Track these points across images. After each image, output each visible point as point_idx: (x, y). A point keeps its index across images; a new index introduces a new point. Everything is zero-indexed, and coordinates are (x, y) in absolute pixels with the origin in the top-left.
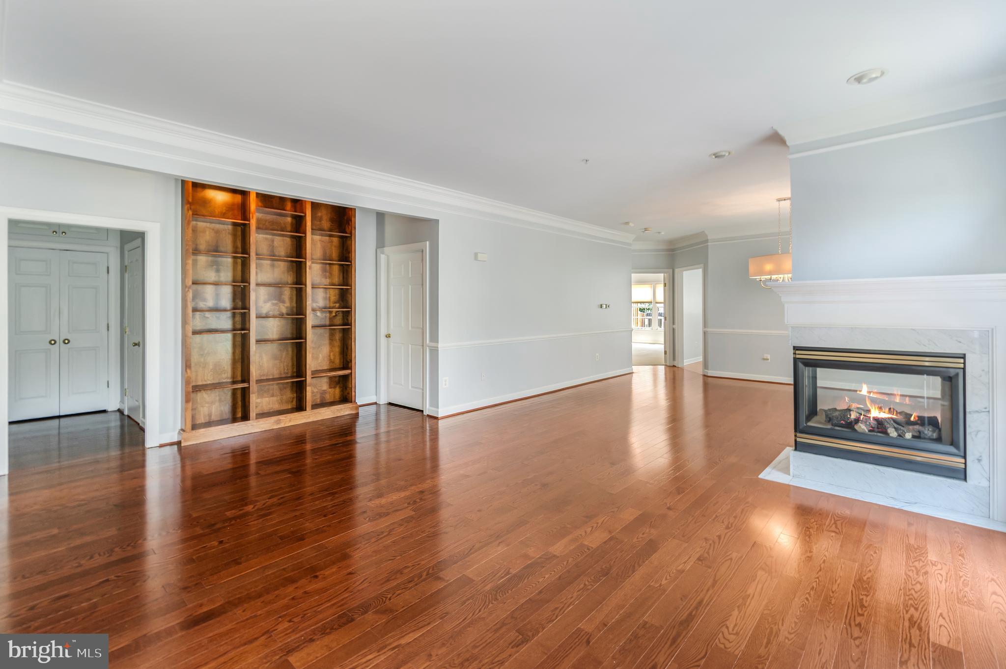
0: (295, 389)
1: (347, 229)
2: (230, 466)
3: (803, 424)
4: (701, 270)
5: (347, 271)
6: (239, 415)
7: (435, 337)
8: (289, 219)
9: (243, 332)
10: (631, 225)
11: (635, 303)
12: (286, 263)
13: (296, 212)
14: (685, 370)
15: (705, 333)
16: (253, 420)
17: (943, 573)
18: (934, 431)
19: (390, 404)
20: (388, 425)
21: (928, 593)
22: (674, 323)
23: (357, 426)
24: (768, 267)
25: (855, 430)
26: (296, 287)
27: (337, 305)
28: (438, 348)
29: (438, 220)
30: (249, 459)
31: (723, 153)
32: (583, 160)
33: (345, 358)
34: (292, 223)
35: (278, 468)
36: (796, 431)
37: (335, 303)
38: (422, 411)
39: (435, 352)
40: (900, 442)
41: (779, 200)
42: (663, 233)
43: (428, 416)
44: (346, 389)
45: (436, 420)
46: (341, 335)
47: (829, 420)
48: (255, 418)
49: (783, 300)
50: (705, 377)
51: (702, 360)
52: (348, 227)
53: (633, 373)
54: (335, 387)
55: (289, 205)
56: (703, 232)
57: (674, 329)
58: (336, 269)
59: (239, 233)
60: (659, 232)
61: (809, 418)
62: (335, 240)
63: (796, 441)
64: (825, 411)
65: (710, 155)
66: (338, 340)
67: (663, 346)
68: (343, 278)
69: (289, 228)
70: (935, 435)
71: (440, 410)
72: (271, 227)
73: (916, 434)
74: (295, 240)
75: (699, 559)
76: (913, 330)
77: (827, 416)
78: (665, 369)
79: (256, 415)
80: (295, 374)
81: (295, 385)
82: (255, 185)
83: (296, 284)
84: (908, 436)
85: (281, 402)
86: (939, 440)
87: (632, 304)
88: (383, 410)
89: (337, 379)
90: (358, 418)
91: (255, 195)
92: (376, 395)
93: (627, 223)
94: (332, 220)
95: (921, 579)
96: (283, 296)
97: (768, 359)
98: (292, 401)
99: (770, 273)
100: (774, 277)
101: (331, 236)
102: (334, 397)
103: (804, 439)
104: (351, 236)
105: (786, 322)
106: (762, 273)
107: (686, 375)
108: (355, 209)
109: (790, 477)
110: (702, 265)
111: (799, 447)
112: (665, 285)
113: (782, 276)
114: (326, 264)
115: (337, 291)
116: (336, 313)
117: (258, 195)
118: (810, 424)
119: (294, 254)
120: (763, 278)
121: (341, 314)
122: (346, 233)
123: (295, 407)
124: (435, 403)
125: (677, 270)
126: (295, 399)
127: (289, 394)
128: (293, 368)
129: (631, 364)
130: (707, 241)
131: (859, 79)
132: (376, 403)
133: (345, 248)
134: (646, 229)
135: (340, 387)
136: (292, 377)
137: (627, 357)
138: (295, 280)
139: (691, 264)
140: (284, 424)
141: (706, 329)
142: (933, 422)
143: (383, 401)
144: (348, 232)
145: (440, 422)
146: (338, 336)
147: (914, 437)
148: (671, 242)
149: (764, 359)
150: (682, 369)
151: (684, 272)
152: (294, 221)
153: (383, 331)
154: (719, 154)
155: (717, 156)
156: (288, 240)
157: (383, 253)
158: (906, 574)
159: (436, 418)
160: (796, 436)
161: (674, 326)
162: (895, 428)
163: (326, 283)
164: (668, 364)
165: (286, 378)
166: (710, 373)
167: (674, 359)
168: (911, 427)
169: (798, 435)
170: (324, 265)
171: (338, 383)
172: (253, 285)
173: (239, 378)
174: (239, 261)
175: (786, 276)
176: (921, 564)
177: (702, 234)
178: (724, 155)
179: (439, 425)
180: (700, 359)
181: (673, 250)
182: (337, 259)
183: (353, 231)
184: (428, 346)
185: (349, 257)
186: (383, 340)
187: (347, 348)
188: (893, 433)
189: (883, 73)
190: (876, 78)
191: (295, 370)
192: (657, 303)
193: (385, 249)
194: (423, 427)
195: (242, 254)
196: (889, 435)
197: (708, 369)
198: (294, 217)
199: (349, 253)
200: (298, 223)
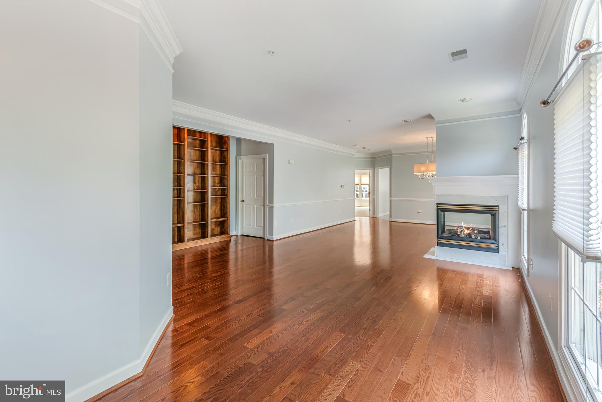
0: (200, 227)
1: (224, 146)
2: (192, 261)
3: (440, 235)
4: (388, 169)
5: (224, 168)
6: (176, 240)
7: (271, 201)
8: (198, 141)
9: (178, 198)
10: (358, 146)
11: (356, 184)
12: (197, 164)
13: (201, 137)
14: (380, 219)
15: (391, 200)
16: (186, 242)
17: (489, 280)
18: (488, 236)
19: (243, 235)
20: (242, 246)
21: (483, 285)
22: (374, 196)
23: (230, 246)
24: (423, 169)
25: (460, 236)
26: (201, 176)
27: (219, 185)
28: (273, 206)
29: (273, 144)
30: (184, 261)
31: (408, 121)
32: (348, 121)
33: (224, 212)
34: (199, 143)
35: (216, 261)
36: (437, 238)
37: (218, 184)
38: (264, 238)
39: (271, 209)
40: (476, 240)
41: (427, 138)
42: (371, 150)
43: (268, 240)
44: (223, 228)
45: (272, 242)
46: (220, 200)
47: (450, 233)
48: (187, 241)
49: (433, 184)
50: (391, 222)
51: (389, 214)
52: (225, 146)
53: (355, 220)
54: (218, 227)
55: (198, 135)
56: (390, 150)
57: (374, 198)
58: (218, 167)
59: (176, 149)
60: (369, 150)
61: (442, 233)
62: (218, 152)
63: (437, 242)
64: (449, 230)
65: (402, 121)
66: (219, 203)
67: (368, 208)
68: (222, 171)
69: (198, 146)
70: (488, 237)
71: (274, 237)
72: (190, 145)
73: (481, 237)
74: (200, 152)
75: (407, 280)
76: (481, 196)
77: (449, 232)
78: (370, 218)
79: (187, 239)
80: (200, 220)
81: (200, 225)
82: (186, 125)
83: (201, 174)
84: (479, 238)
85: (194, 234)
86: (490, 239)
87: (356, 185)
88: (240, 239)
89: (219, 223)
90: (230, 242)
91: (187, 130)
92: (236, 231)
93: (356, 145)
94: (216, 142)
95: (481, 282)
96: (195, 180)
97: (420, 213)
98: (199, 234)
99: (424, 172)
100: (425, 173)
101: (216, 150)
102: (217, 232)
103: (441, 241)
104: (227, 150)
105: (434, 193)
106: (420, 172)
107: (380, 221)
108: (229, 137)
109: (435, 257)
110: (389, 166)
111: (439, 244)
112: (370, 176)
113: (428, 173)
114: (214, 164)
115: (219, 178)
116: (218, 189)
117: (188, 130)
118: (442, 235)
119: (200, 160)
120: (420, 174)
121: (220, 190)
122: (224, 149)
123: (200, 236)
124: (271, 233)
125: (376, 168)
126: (200, 233)
127: (198, 230)
128: (199, 217)
129: (354, 216)
130: (392, 154)
131: (463, 101)
132: (235, 235)
133: (223, 156)
134: (364, 148)
135: (220, 227)
136: (199, 221)
137: (353, 213)
138: (200, 172)
139: (383, 166)
140: (199, 244)
141: (391, 198)
142: (488, 232)
143: (240, 234)
144: (225, 148)
145: (274, 243)
146: (219, 201)
147: (481, 238)
148: (373, 154)
149: (418, 212)
150: (378, 218)
151: (380, 169)
152: (200, 143)
153: (240, 199)
154: (406, 121)
155: (405, 121)
156: (197, 152)
157: (240, 159)
158: (477, 281)
159: (273, 241)
160: (437, 240)
161: (374, 197)
162: (474, 235)
163: (214, 174)
164: (371, 216)
165: (197, 222)
166: (393, 220)
167: (374, 214)
168: (480, 234)
169: (438, 239)
170: (213, 165)
171: (219, 225)
172: (186, 175)
173: (176, 222)
174: (176, 162)
175: (430, 173)
176: (482, 278)
177: (390, 151)
178: (408, 122)
179: (274, 244)
180: (388, 213)
181: (374, 158)
182: (218, 161)
183: (228, 148)
184: (268, 206)
185: (225, 161)
186: (240, 203)
187: (224, 207)
188: (473, 237)
189: (471, 99)
190: (469, 101)
191: (200, 218)
192: (361, 185)
193: (242, 157)
194: (264, 246)
195: (178, 159)
196: (472, 238)
197: (392, 218)
198: (201, 140)
199: (225, 158)
200: (203, 143)
